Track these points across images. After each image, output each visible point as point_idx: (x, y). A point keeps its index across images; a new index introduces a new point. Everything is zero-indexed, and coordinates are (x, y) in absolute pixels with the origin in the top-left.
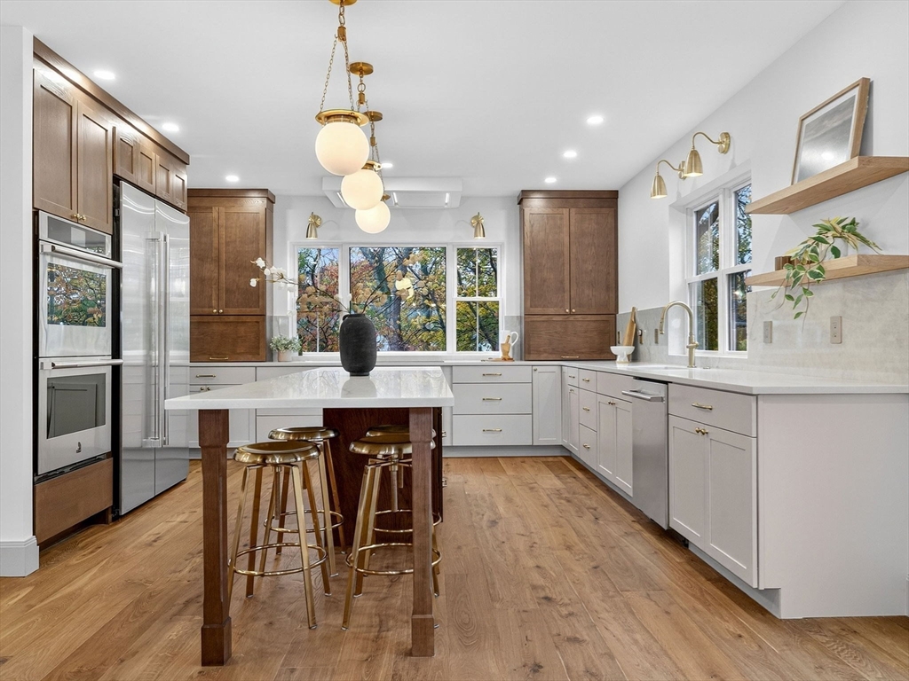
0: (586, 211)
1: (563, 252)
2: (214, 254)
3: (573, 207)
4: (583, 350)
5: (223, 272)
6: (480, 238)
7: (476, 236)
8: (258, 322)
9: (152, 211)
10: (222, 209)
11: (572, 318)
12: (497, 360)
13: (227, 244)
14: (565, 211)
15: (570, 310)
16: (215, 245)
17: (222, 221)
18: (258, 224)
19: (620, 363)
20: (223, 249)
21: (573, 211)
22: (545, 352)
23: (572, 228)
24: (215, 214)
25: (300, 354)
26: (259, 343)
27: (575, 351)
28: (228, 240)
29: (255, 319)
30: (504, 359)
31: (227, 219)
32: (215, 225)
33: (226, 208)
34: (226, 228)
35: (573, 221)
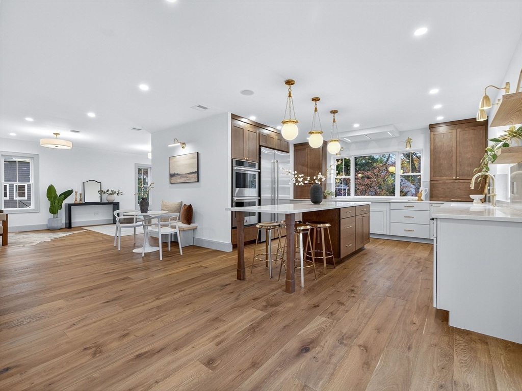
0: (466, 129)
1: (452, 151)
2: (306, 164)
3: (458, 128)
4: (465, 197)
5: (309, 169)
6: (409, 148)
7: (406, 147)
10: (309, 149)
11: (457, 181)
12: (416, 200)
13: (310, 160)
14: (454, 131)
15: (456, 177)
16: (307, 161)
17: (309, 153)
19: (475, 203)
20: (309, 162)
21: (459, 130)
22: (441, 197)
23: (458, 139)
24: (307, 151)
25: (336, 197)
27: (459, 197)
28: (310, 158)
30: (418, 200)
32: (307, 154)
34: (310, 155)
35: (458, 135)
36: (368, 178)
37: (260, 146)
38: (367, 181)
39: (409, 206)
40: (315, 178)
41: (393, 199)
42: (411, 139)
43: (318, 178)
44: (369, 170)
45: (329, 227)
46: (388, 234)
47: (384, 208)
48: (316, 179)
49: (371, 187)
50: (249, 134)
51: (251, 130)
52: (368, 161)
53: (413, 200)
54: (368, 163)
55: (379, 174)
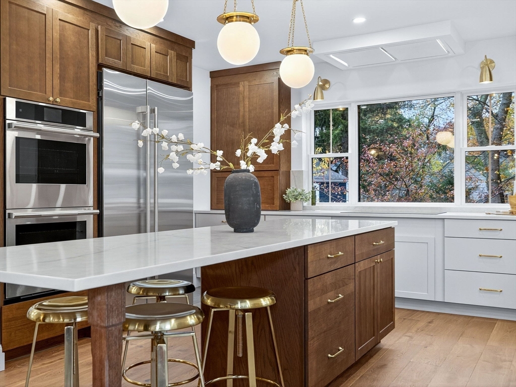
2: (241, 120)
6: (487, 82)
7: (481, 80)
8: (273, 177)
9: (144, 91)
10: (246, 83)
12: (505, 214)
13: (250, 111)
16: (241, 114)
17: (246, 93)
18: (272, 92)
20: (247, 116)
24: (241, 88)
25: (313, 204)
26: (274, 194)
28: (251, 108)
29: (270, 174)
30: (511, 213)
31: (250, 91)
32: (241, 97)
33: (249, 82)
34: (249, 98)
36: (392, 158)
37: (100, 67)
38: (388, 166)
39: (488, 228)
40: (239, 153)
41: (450, 210)
42: (492, 62)
43: (249, 154)
44: (393, 142)
45: (271, 307)
46: (439, 298)
47: (431, 233)
48: (244, 156)
49: (397, 179)
50: (62, 29)
51: (70, 18)
52: (390, 123)
53: (498, 213)
54: (392, 127)
55: (413, 151)
